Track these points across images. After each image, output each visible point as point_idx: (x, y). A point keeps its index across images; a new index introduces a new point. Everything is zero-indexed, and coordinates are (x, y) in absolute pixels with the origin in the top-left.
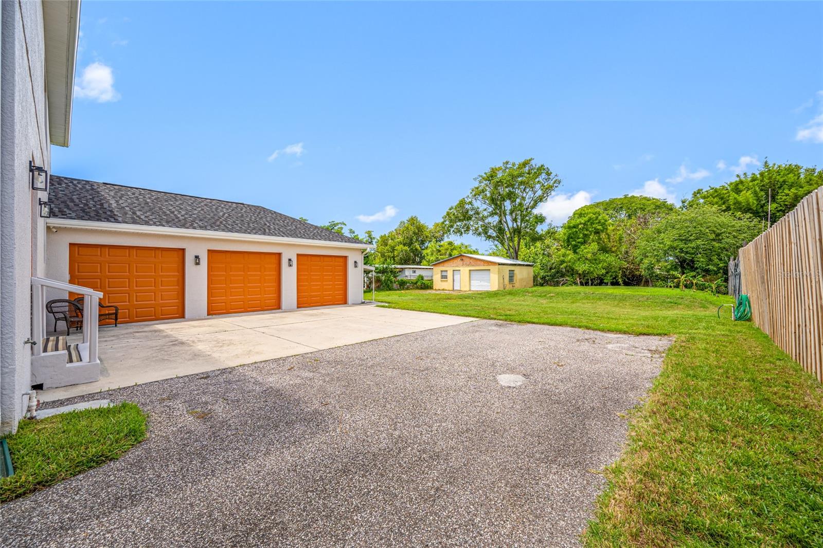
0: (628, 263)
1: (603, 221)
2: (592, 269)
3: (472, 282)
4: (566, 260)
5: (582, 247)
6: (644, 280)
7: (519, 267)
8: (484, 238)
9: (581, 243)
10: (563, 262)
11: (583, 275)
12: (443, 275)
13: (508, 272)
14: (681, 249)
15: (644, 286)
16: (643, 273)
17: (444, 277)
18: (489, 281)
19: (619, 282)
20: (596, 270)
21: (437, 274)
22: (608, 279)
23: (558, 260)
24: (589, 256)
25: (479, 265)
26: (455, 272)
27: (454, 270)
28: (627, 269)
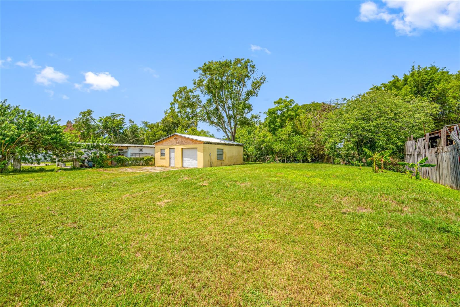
0: (314, 144)
1: (296, 108)
2: (286, 148)
3: (184, 159)
4: (266, 140)
5: (279, 130)
6: (326, 158)
7: (227, 146)
8: (208, 124)
9: (278, 126)
10: (264, 142)
11: (281, 153)
12: (162, 152)
13: (216, 150)
14: (363, 128)
15: (326, 163)
16: (326, 152)
17: (163, 154)
18: (196, 158)
19: (308, 159)
20: (290, 149)
21: (158, 152)
22: (300, 157)
23: (259, 140)
24: (284, 137)
25: (188, 144)
26: (171, 150)
27: (170, 149)
28: (314, 148)
